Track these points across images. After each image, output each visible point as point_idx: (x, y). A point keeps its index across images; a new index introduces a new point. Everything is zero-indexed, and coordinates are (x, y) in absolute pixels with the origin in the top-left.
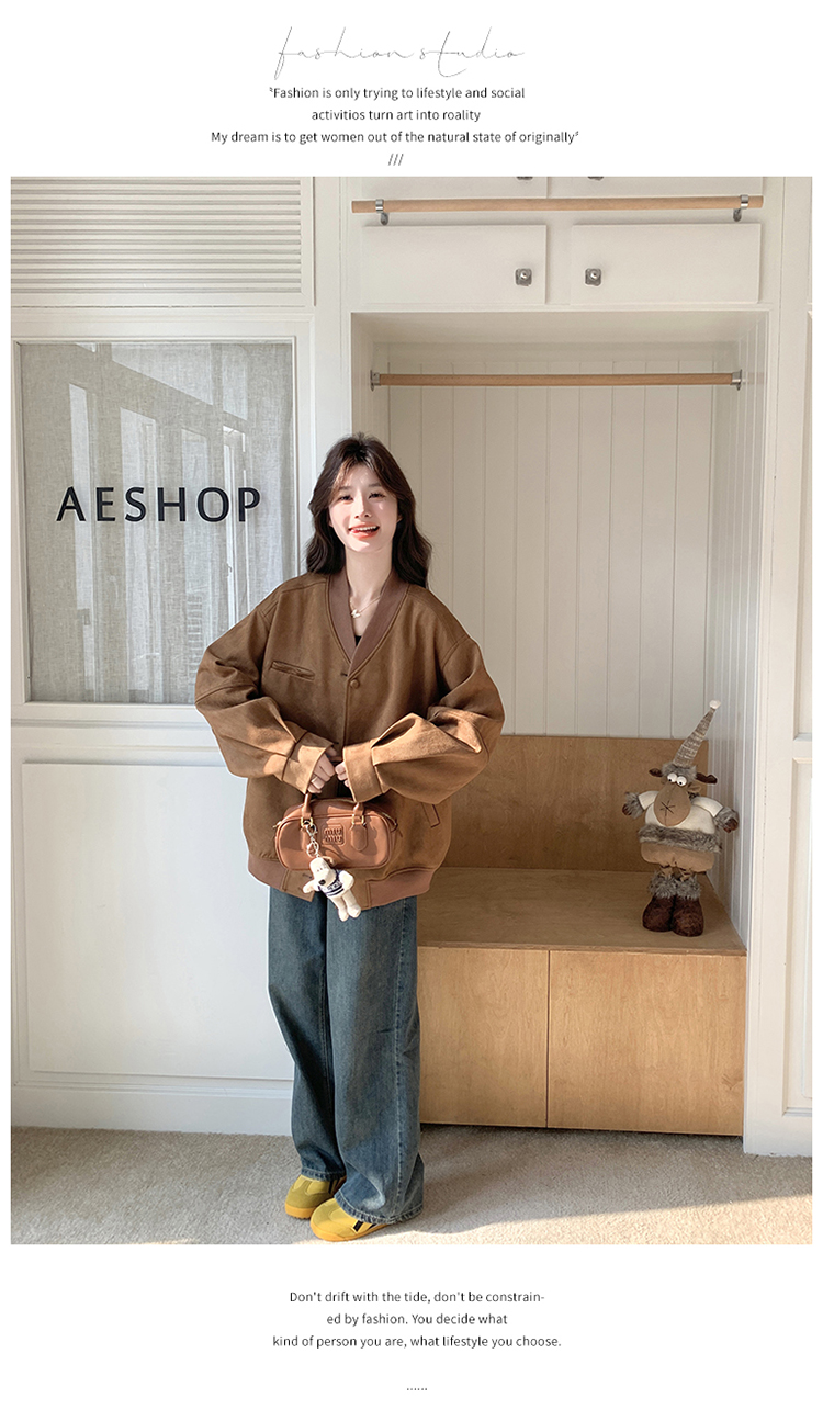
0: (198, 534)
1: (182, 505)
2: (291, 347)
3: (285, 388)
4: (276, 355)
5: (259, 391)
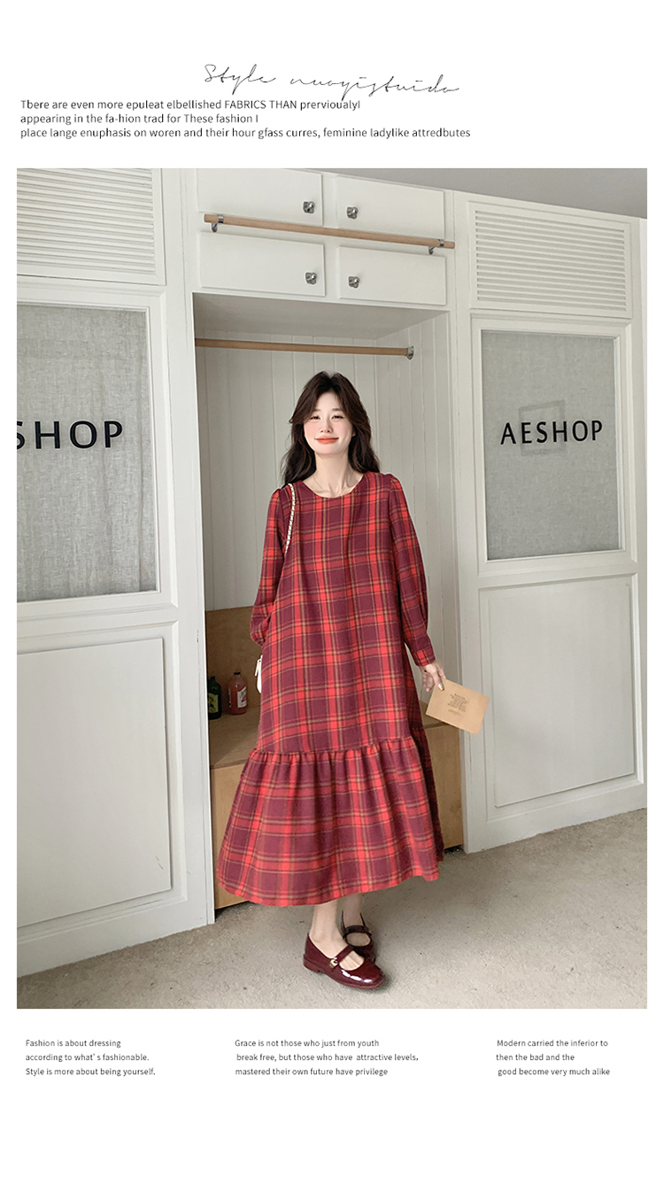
0: (68, 458)
1: (56, 435)
2: (143, 314)
3: (137, 344)
4: (129, 320)
5: (117, 347)
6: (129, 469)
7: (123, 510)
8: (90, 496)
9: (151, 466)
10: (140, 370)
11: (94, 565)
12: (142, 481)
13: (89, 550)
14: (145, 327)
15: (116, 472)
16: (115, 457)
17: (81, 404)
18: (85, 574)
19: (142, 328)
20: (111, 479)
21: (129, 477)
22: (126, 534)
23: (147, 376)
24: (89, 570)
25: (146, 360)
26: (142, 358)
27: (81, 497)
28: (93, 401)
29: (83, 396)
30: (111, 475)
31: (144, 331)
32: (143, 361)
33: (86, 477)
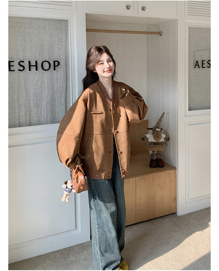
2: (67, 21)
3: (65, 32)
4: (62, 23)
5: (58, 33)
6: (62, 78)
7: (60, 93)
8: (48, 88)
9: (69, 77)
10: (66, 42)
11: (49, 113)
12: (67, 82)
13: (47, 108)
14: (68, 26)
15: (57, 79)
16: (57, 73)
17: (45, 54)
18: (46, 116)
19: (67, 26)
20: (56, 81)
21: (62, 81)
22: (60, 102)
23: (68, 44)
24: (47, 115)
25: (68, 38)
26: (67, 37)
27: (45, 88)
28: (49, 53)
29: (46, 52)
30: (55, 80)
31: (68, 27)
32: (67, 38)
33: (47, 81)
